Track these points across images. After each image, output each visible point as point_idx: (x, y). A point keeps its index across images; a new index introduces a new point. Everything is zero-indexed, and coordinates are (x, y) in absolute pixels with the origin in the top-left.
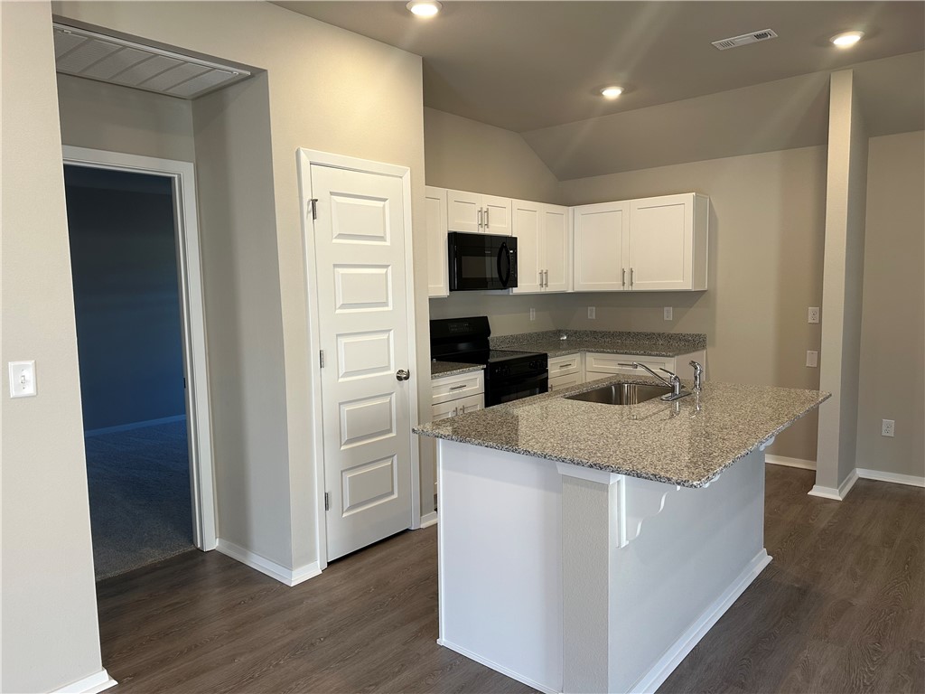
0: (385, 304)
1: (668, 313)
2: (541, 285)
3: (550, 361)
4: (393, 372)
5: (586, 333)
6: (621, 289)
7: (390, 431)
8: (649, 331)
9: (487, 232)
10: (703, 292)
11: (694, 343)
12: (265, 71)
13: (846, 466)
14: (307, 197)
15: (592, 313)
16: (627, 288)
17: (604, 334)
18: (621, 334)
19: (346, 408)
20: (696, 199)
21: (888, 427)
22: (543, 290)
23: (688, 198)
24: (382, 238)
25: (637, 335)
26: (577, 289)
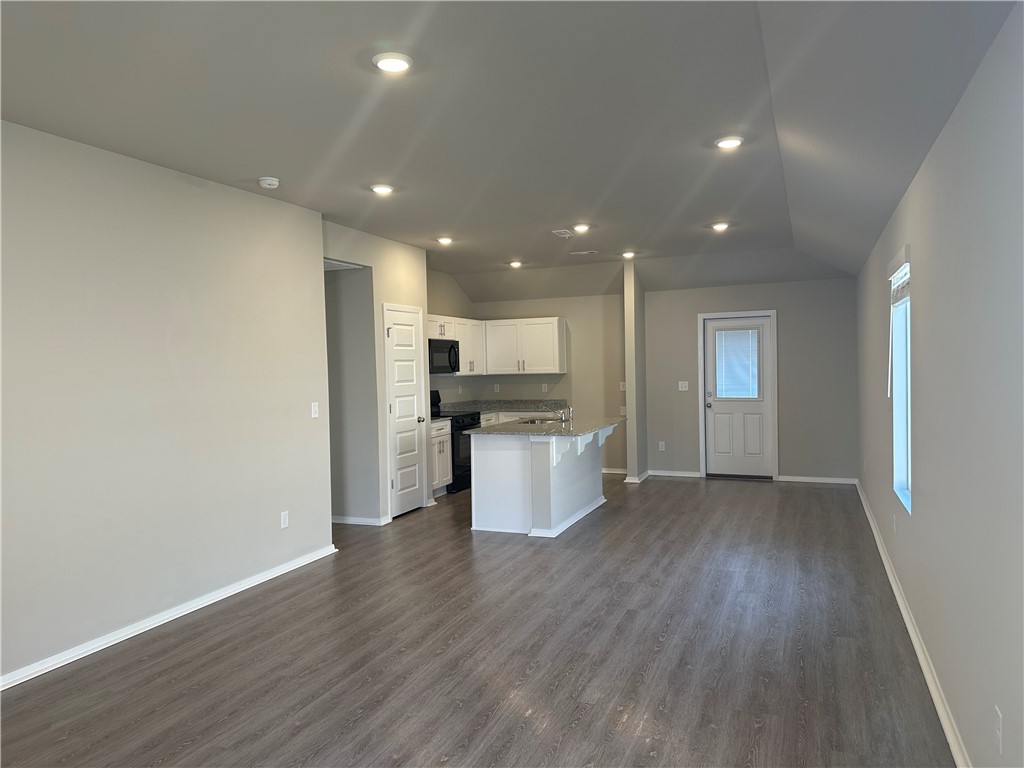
0: (412, 381)
1: (545, 387)
2: (471, 370)
3: (482, 417)
4: (416, 418)
5: (493, 402)
6: (518, 373)
7: (414, 450)
8: (534, 399)
9: (444, 338)
10: (564, 374)
11: (560, 404)
12: (371, 268)
13: (642, 469)
14: (386, 327)
15: (497, 388)
16: (521, 372)
17: (506, 402)
18: (516, 401)
19: (399, 436)
20: (559, 322)
21: (662, 446)
22: (471, 373)
23: (555, 320)
24: (411, 346)
25: (526, 401)
26: (489, 373)
